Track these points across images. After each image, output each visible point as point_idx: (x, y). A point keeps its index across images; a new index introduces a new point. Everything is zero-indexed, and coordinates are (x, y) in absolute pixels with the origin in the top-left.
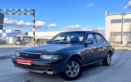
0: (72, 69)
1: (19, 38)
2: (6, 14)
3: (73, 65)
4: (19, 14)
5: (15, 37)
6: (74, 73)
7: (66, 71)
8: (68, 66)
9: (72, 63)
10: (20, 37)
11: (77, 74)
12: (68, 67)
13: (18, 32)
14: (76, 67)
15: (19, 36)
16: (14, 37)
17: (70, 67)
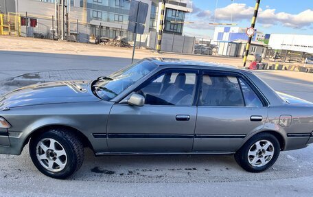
0: (52, 154)
5: (231, 42)
12: (43, 147)
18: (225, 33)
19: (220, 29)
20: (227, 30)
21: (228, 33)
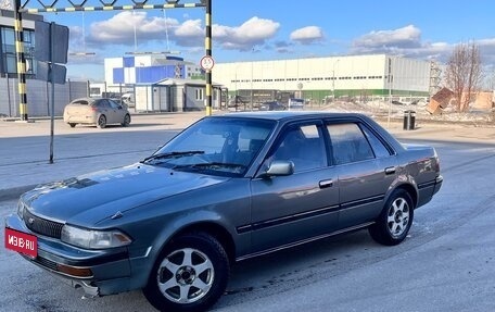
0: (186, 275)
1: (171, 89)
2: (115, 9)
3: (187, 261)
4: (155, 7)
5: (156, 85)
6: (193, 290)
7: (160, 284)
8: (166, 263)
9: (182, 255)
10: (174, 85)
11: (203, 295)
12: (169, 268)
13: (176, 62)
14: (199, 269)
15: (169, 82)
16: (153, 86)
17: (174, 268)
18: (126, 69)
19: (114, 62)
20: (129, 62)
21: (133, 70)
